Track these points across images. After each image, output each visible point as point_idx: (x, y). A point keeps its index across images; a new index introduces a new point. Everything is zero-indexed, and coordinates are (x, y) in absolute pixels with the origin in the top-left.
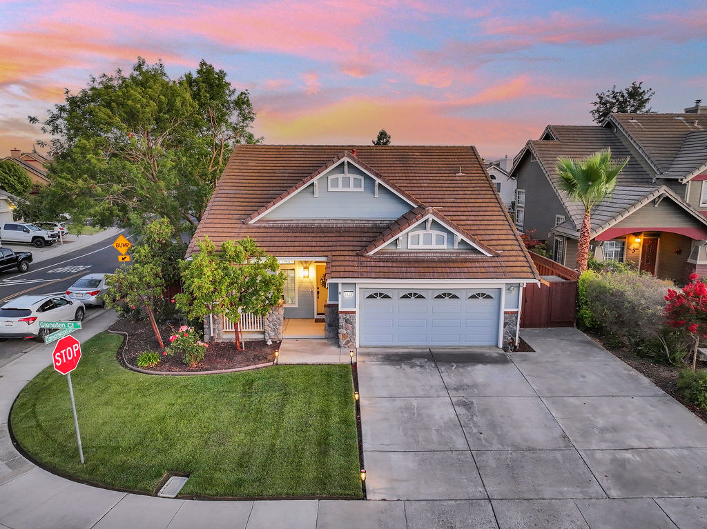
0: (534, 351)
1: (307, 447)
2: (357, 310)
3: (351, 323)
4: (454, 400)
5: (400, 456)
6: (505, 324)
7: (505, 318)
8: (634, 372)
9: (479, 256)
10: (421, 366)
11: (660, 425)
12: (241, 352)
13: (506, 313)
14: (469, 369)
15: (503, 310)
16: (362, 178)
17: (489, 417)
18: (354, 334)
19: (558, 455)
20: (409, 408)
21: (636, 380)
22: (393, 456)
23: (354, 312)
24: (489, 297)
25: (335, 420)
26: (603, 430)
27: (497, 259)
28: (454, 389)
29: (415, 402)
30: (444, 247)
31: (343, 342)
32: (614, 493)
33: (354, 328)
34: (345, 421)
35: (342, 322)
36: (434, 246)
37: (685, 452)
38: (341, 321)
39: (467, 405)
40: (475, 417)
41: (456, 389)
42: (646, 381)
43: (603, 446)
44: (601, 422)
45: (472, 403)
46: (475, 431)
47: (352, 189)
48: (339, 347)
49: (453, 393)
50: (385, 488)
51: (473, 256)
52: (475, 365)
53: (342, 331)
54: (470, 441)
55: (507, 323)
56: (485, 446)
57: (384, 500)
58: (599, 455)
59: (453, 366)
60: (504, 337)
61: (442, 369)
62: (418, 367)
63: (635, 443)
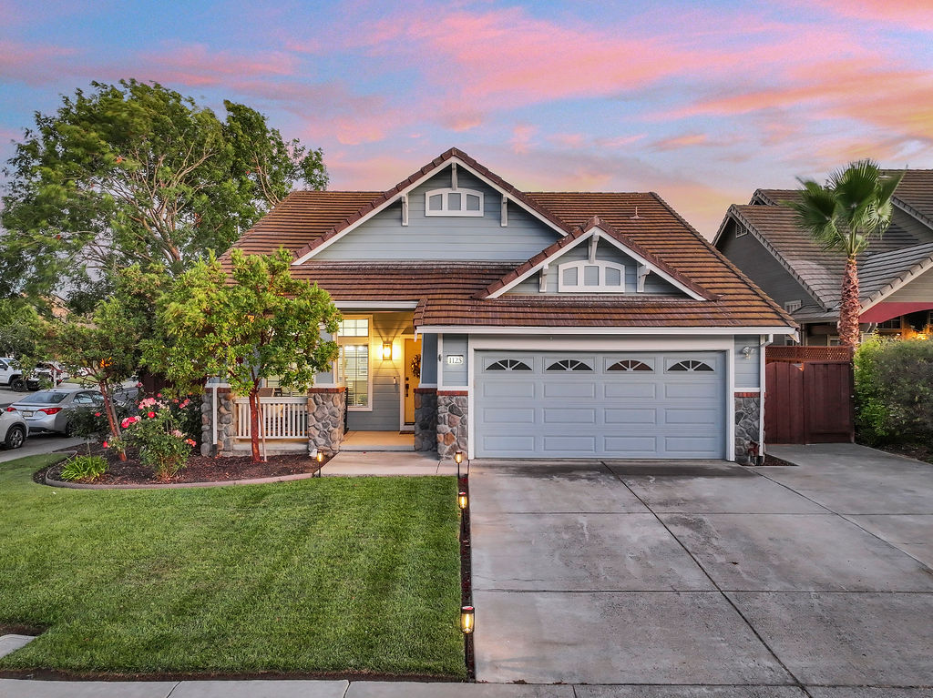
0: (793, 465)
1: (344, 583)
2: (470, 389)
3: (459, 414)
4: (663, 517)
5: (559, 599)
6: (738, 417)
7: (738, 405)
10: (589, 479)
12: (259, 464)
13: (737, 395)
14: (682, 482)
15: (733, 389)
16: (480, 195)
17: (743, 540)
22: (542, 600)
23: (465, 394)
24: (705, 368)
25: (414, 543)
28: (660, 504)
29: (583, 520)
30: (621, 288)
31: (444, 448)
33: (464, 422)
35: (443, 411)
36: (603, 288)
38: (441, 409)
39: (696, 525)
40: (713, 540)
41: (664, 504)
45: (701, 521)
46: (720, 559)
47: (464, 212)
48: (438, 458)
49: (657, 509)
50: (522, 659)
51: (672, 300)
52: (691, 479)
53: (444, 428)
54: (715, 575)
55: (742, 414)
56: (752, 584)
57: (522, 682)
59: (649, 479)
60: (738, 442)
61: (631, 482)
62: (584, 480)
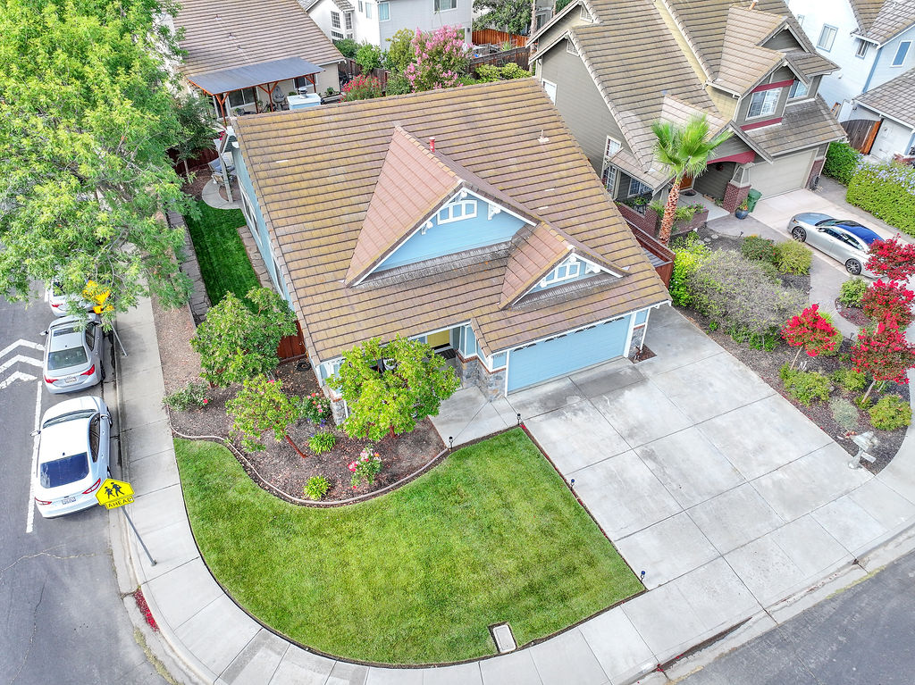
0: (655, 355)
2: (507, 366)
3: (501, 379)
4: (639, 453)
5: (642, 535)
6: (633, 338)
7: (634, 333)
8: (742, 366)
9: (611, 280)
10: (582, 410)
11: (787, 434)
12: (400, 440)
13: (635, 329)
14: (621, 400)
15: (633, 326)
16: (476, 203)
17: (675, 466)
18: (503, 386)
19: (740, 491)
20: (612, 476)
21: (748, 377)
22: (637, 538)
23: (505, 369)
26: (755, 453)
27: (628, 280)
28: (629, 436)
29: (610, 464)
32: (787, 518)
33: (503, 381)
35: (493, 381)
36: (568, 278)
37: (810, 458)
38: (491, 380)
40: (665, 469)
41: (631, 436)
42: (754, 376)
43: (762, 471)
44: (749, 444)
45: (653, 451)
46: (675, 486)
47: (463, 217)
48: (489, 400)
49: (631, 443)
51: (606, 281)
52: (623, 394)
54: (678, 499)
55: (634, 336)
56: (690, 501)
58: (764, 481)
59: (606, 401)
60: (631, 348)
61: (602, 408)
62: (580, 413)
63: (779, 461)
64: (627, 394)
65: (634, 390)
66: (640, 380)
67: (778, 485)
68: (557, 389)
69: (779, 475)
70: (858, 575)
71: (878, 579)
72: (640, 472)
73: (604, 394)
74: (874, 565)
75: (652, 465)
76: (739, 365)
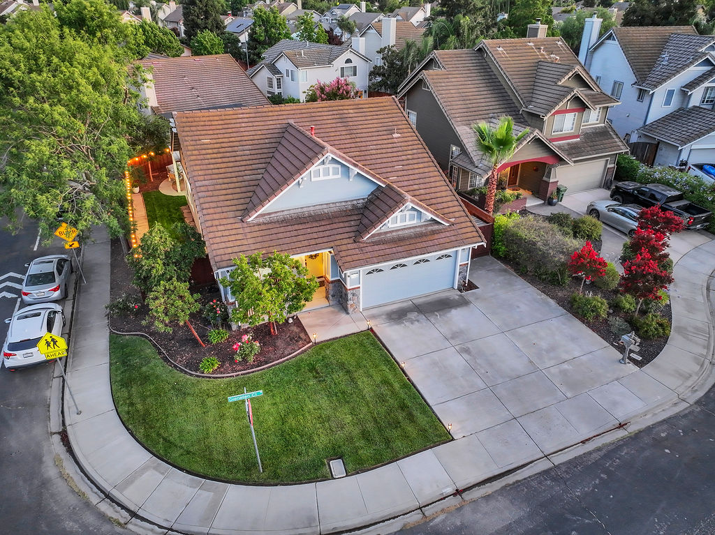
0: (478, 288)
2: (361, 285)
3: (356, 296)
4: (457, 348)
5: (454, 402)
7: (460, 269)
8: (544, 296)
9: (441, 227)
10: (417, 321)
11: (573, 339)
12: (277, 337)
13: (460, 265)
14: (449, 315)
15: (459, 263)
16: (339, 166)
18: (359, 302)
19: (533, 376)
20: (435, 364)
21: (547, 304)
22: (450, 404)
23: (359, 287)
24: (450, 256)
26: (548, 351)
27: (453, 227)
29: (436, 356)
30: (415, 222)
31: (350, 310)
32: (569, 395)
33: (358, 298)
34: (404, 386)
35: (350, 296)
36: (408, 223)
37: (590, 356)
39: (467, 351)
40: (477, 360)
41: (452, 338)
42: (552, 302)
43: (552, 363)
44: (544, 345)
45: (469, 348)
46: (483, 371)
47: (331, 177)
48: (348, 313)
49: (452, 342)
50: (460, 429)
51: (436, 227)
52: (450, 311)
53: (350, 302)
54: (484, 379)
55: (461, 272)
56: (494, 381)
57: (464, 436)
58: (553, 370)
59: (437, 315)
60: (459, 282)
61: (432, 320)
62: (416, 323)
63: (566, 357)
64: (454, 312)
65: (459, 309)
66: (464, 303)
67: (564, 373)
68: (400, 308)
69: (565, 366)
70: (621, 434)
71: (637, 436)
72: (457, 362)
73: (436, 311)
74: (633, 428)
75: (466, 356)
76: (541, 296)
